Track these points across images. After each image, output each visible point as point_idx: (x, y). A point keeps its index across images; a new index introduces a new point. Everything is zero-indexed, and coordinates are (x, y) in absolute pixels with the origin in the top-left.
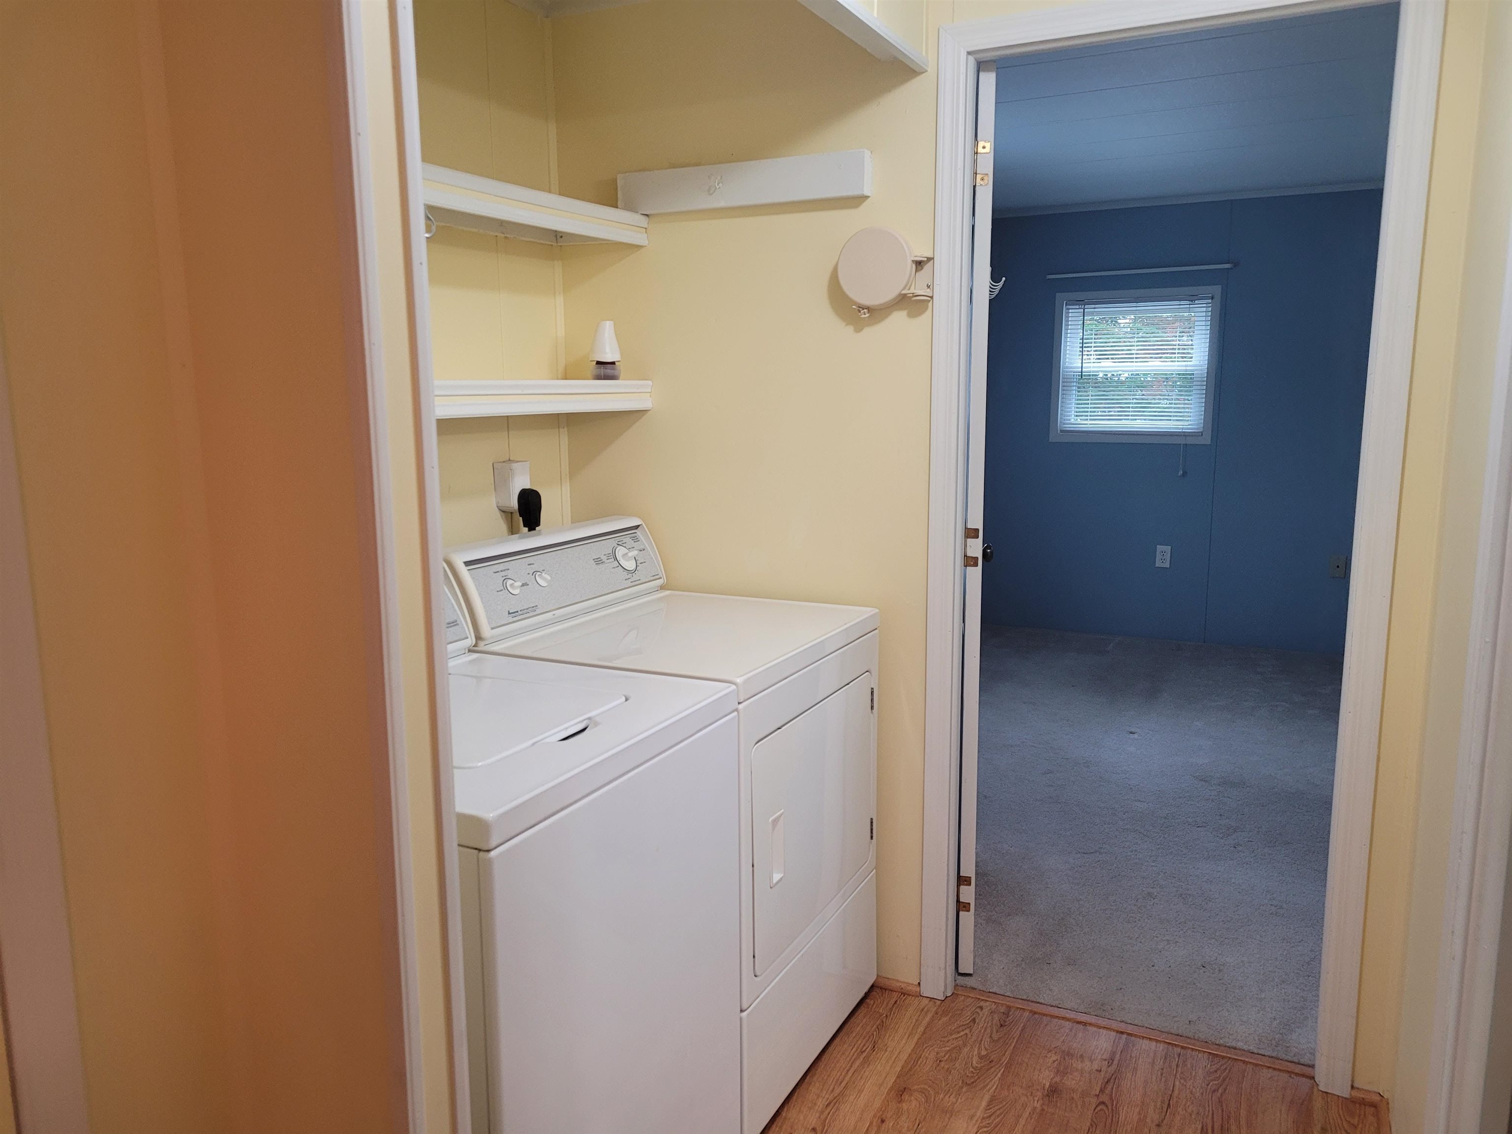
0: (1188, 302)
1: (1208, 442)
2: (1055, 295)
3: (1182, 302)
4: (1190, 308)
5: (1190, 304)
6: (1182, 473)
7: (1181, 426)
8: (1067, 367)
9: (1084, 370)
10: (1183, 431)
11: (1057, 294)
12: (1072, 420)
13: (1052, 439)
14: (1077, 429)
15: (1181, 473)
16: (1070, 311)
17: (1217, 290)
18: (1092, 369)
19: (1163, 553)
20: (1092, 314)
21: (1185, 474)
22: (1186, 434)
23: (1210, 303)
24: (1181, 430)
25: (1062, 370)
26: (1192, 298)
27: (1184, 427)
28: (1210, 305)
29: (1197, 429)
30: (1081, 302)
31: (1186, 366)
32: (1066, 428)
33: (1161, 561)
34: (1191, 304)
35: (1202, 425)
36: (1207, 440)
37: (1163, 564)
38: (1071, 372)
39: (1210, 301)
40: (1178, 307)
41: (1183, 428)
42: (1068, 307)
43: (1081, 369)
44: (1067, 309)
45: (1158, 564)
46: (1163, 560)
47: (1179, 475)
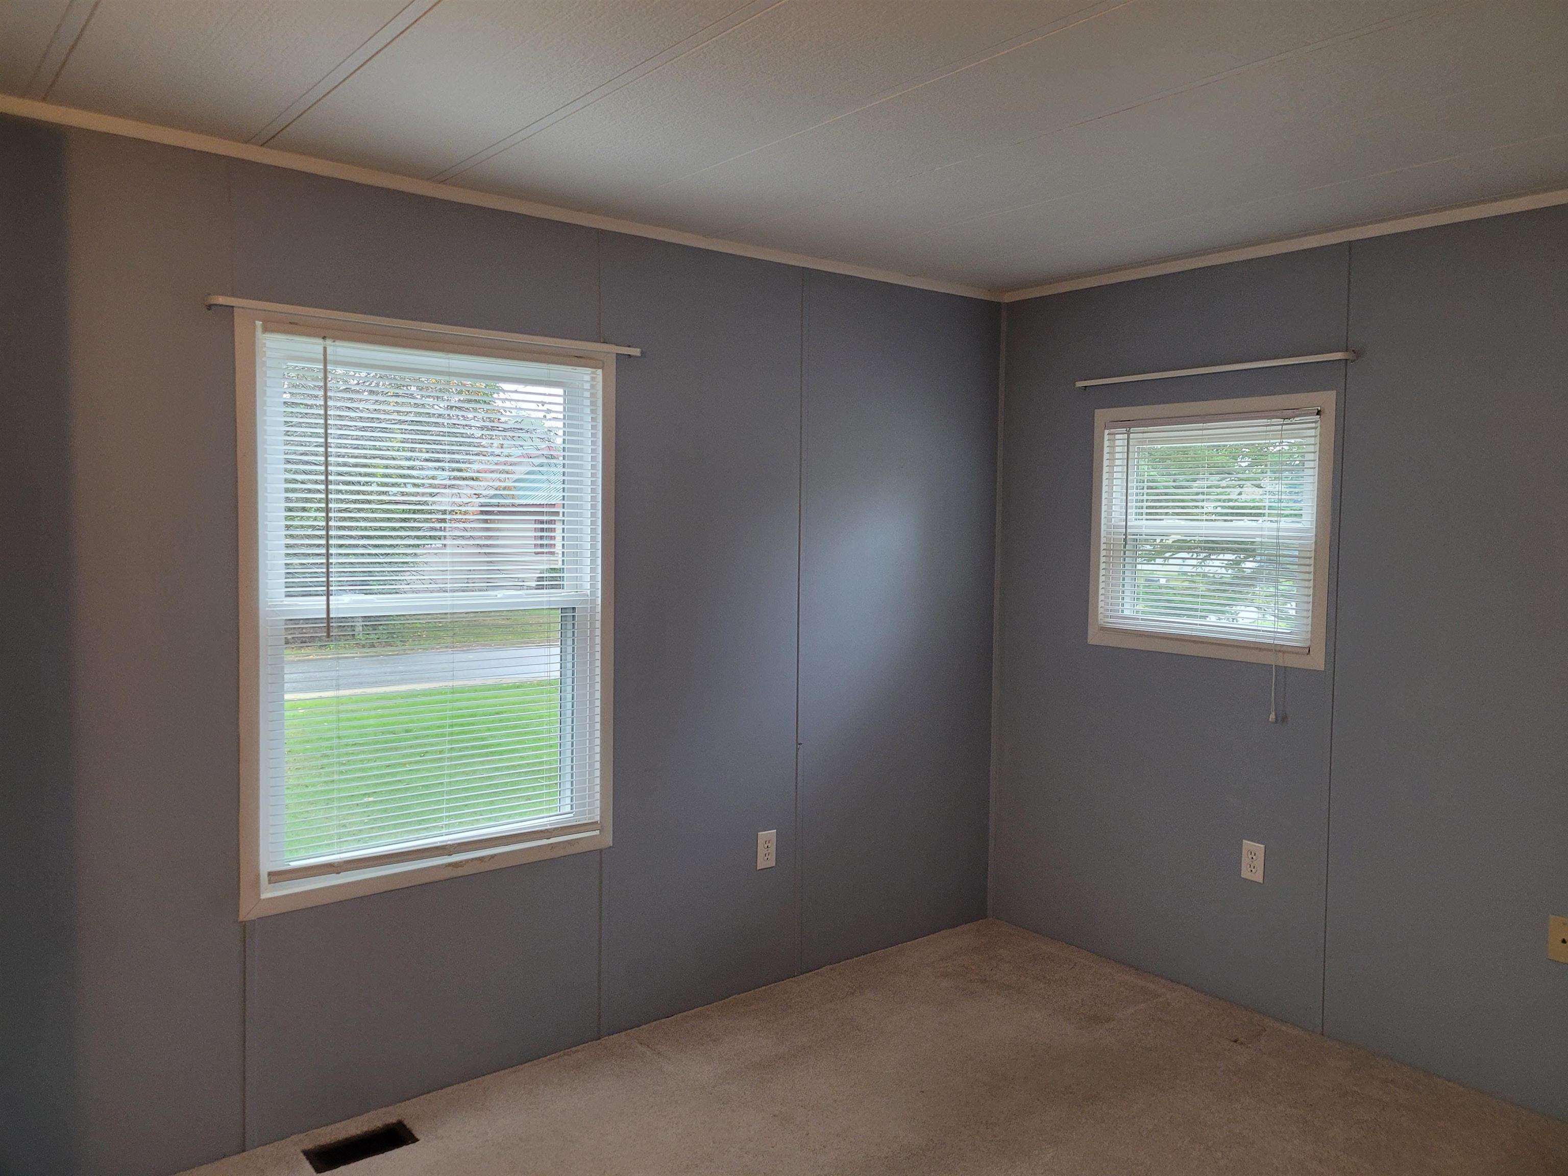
0: (1281, 421)
1: (1321, 667)
2: (1094, 412)
3: (1275, 421)
5: (1282, 425)
6: (1274, 717)
7: (1273, 634)
8: (1111, 526)
9: (1129, 531)
10: (1277, 642)
11: (1096, 411)
13: (1093, 638)
14: (1125, 627)
16: (1112, 437)
17: (1328, 399)
18: (1144, 531)
19: (1253, 854)
20: (1143, 442)
21: (1283, 719)
22: (1283, 649)
23: (1320, 421)
24: (1271, 642)
25: (1105, 530)
26: (1287, 414)
27: (1278, 635)
28: (1320, 424)
29: (1298, 641)
30: (1128, 424)
32: (1111, 623)
33: (1250, 869)
34: (1288, 424)
35: (1309, 636)
36: (1318, 662)
37: (1250, 873)
39: (1318, 418)
40: (1264, 428)
41: (1275, 638)
42: (1110, 431)
44: (1109, 434)
45: (1245, 874)
46: (1252, 867)
47: (1270, 720)
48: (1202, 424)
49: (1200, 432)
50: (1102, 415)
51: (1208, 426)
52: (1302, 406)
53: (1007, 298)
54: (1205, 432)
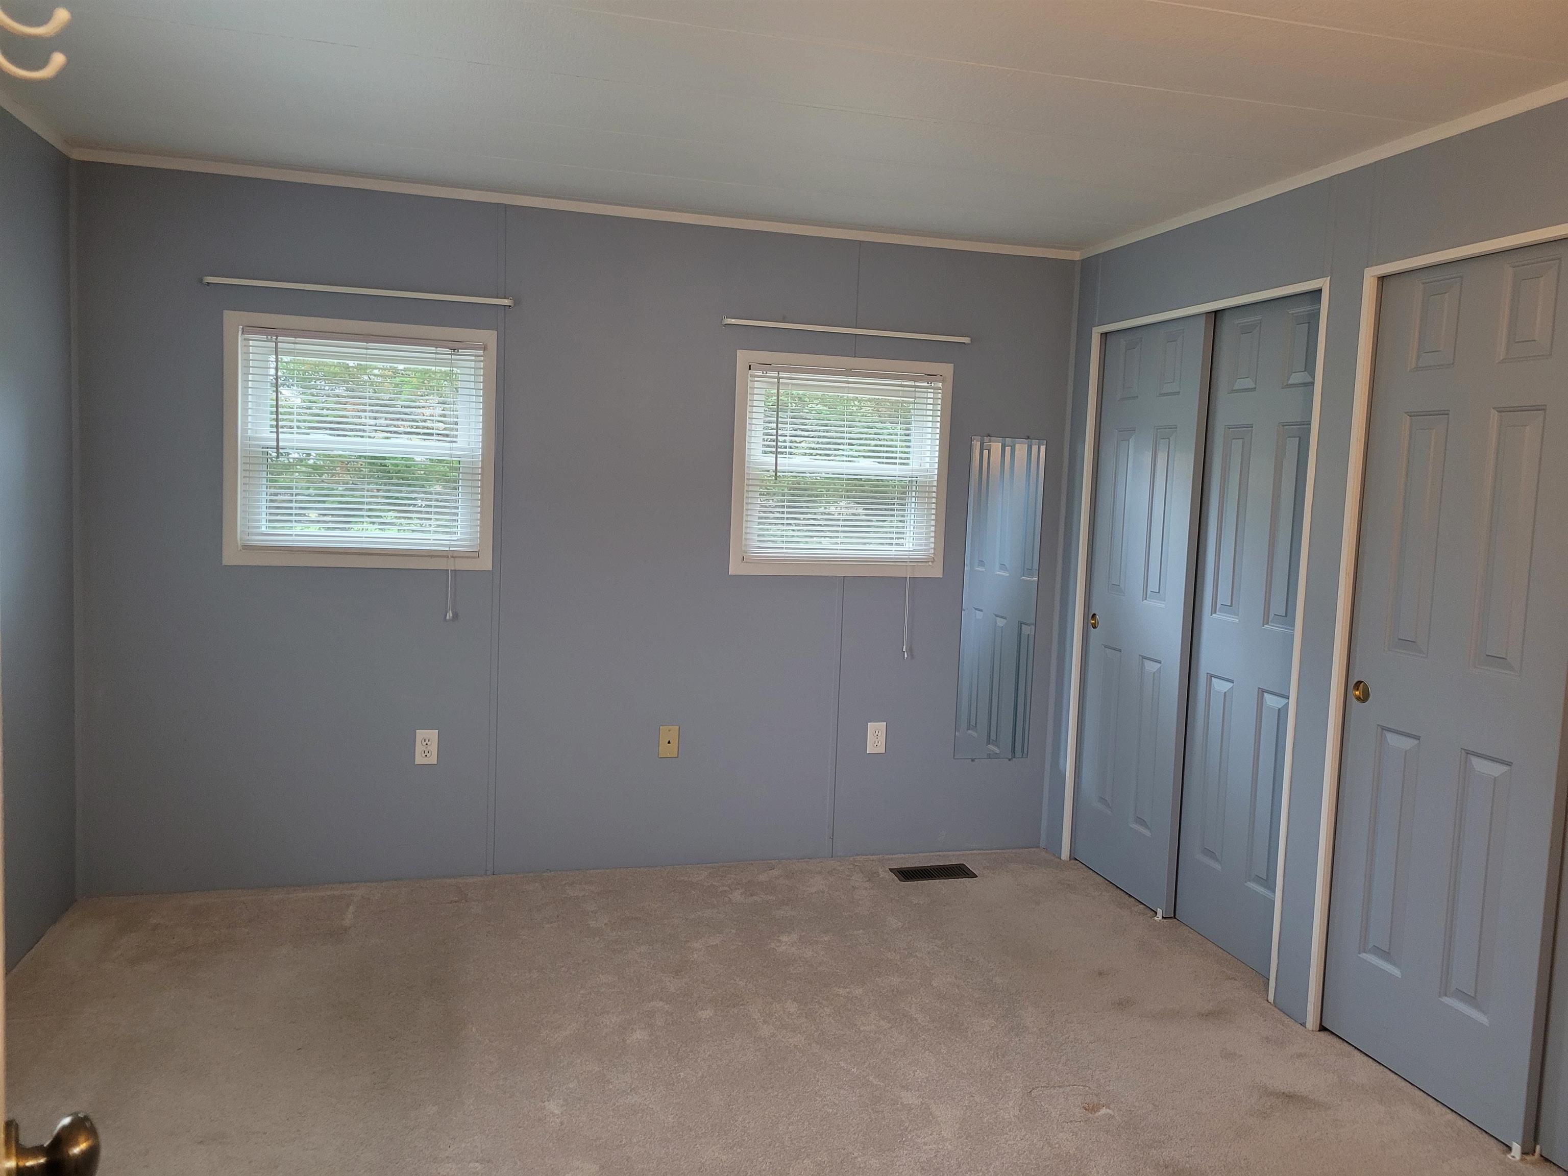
0: (446, 351)
1: (489, 567)
2: (222, 313)
3: (439, 351)
4: (451, 359)
5: (449, 354)
6: (451, 615)
7: (448, 542)
8: (250, 439)
9: (281, 444)
10: (451, 549)
11: (226, 312)
12: (264, 529)
15: (449, 615)
16: (251, 343)
17: (491, 338)
18: (296, 444)
19: (427, 741)
20: (292, 352)
21: (456, 616)
22: (455, 554)
23: (482, 356)
24: (447, 549)
25: (241, 442)
26: (455, 346)
27: (453, 543)
28: (482, 358)
29: (470, 546)
30: (271, 330)
31: (451, 449)
32: (252, 541)
33: (424, 755)
34: (453, 354)
35: (478, 541)
36: (486, 563)
37: (426, 758)
38: (259, 446)
39: (481, 352)
40: (430, 356)
41: (450, 546)
42: (247, 336)
43: (275, 443)
44: (245, 339)
45: (419, 760)
46: (426, 752)
47: (448, 618)
48: (365, 344)
49: (364, 351)
50: (231, 318)
51: (369, 346)
52: (468, 340)
53: (77, 155)
54: (369, 352)
